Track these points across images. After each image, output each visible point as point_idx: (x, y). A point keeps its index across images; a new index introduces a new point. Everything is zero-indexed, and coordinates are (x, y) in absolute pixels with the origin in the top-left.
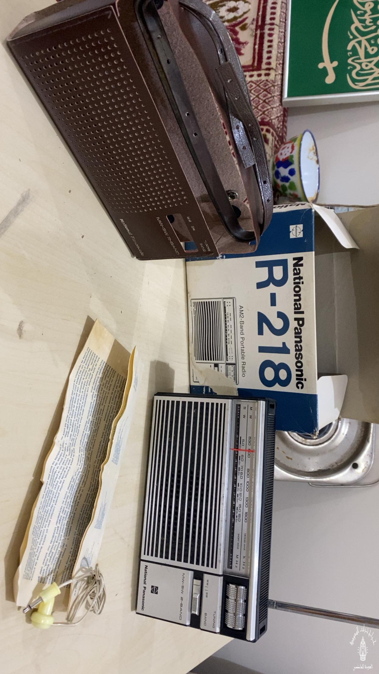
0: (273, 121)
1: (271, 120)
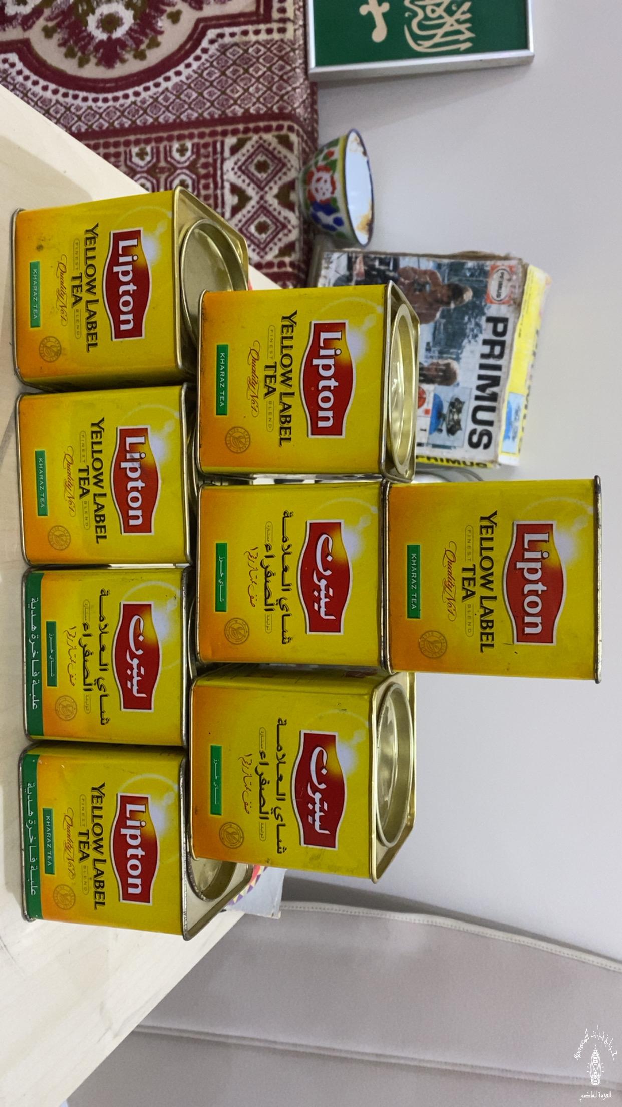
0: (298, 111)
1: (295, 109)
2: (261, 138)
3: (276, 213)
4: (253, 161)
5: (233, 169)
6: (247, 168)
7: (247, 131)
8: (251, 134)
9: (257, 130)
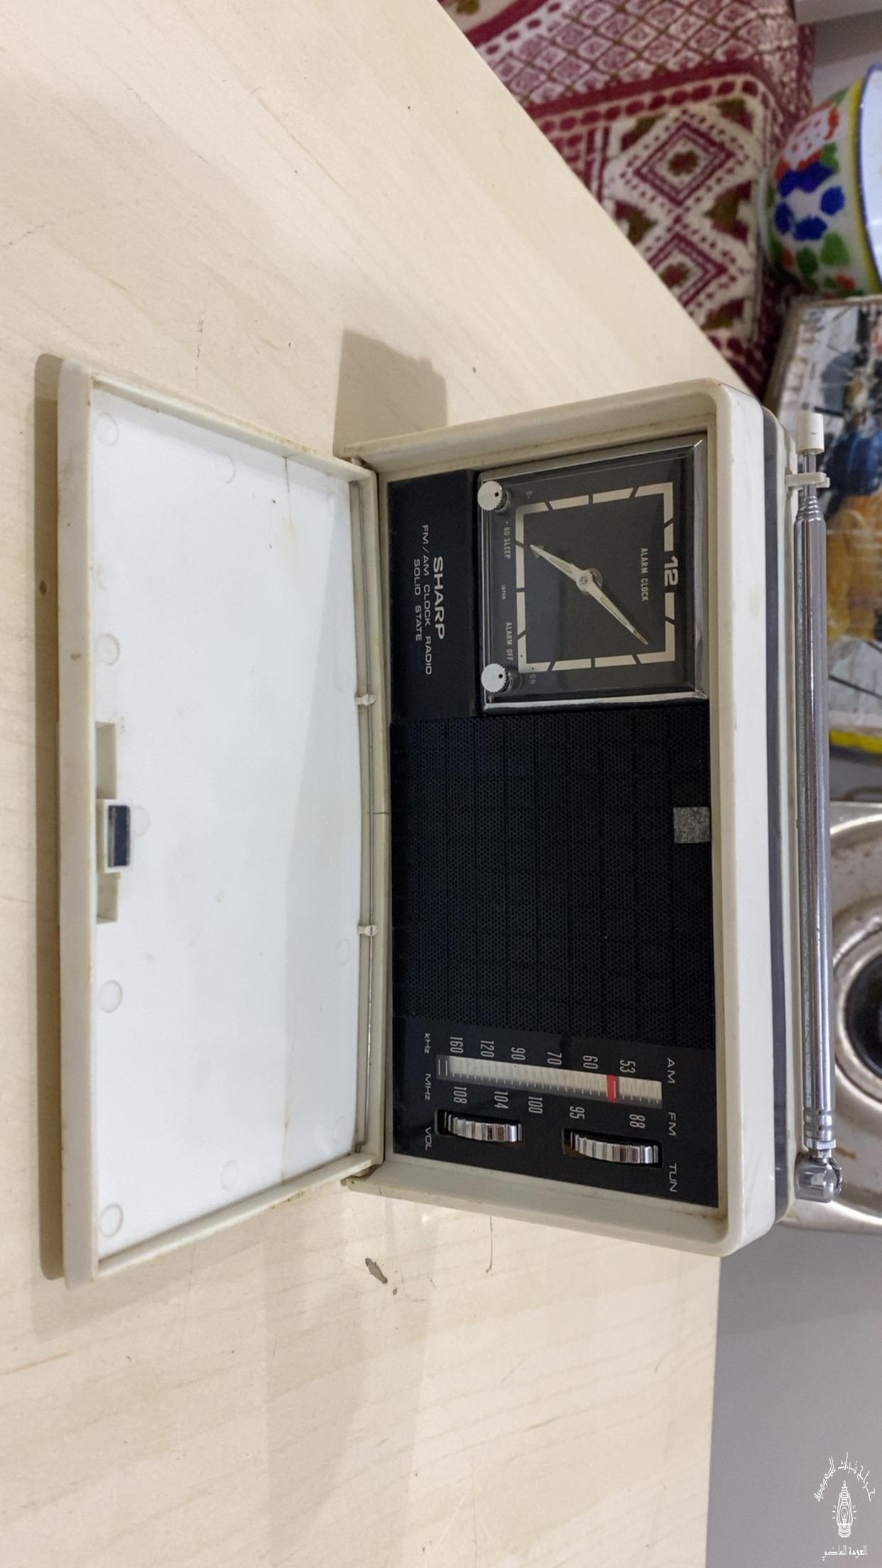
0: (767, 58)
1: (759, 51)
2: (685, 112)
3: (705, 247)
4: (665, 154)
5: (623, 175)
6: (652, 171)
7: (658, 103)
8: (665, 108)
9: (678, 100)
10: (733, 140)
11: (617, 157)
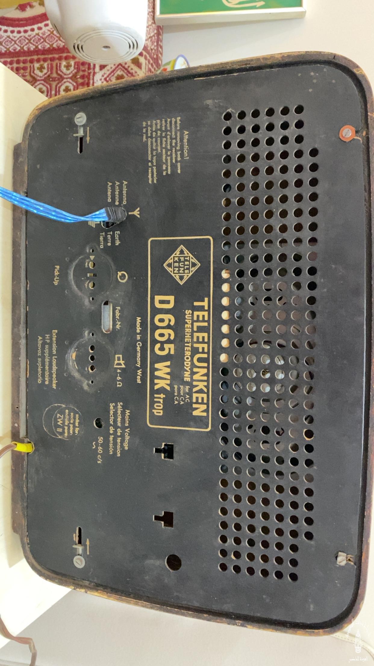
4: (114, 74)
5: (101, 80)
6: (110, 79)
10: (136, 72)
11: (98, 72)
